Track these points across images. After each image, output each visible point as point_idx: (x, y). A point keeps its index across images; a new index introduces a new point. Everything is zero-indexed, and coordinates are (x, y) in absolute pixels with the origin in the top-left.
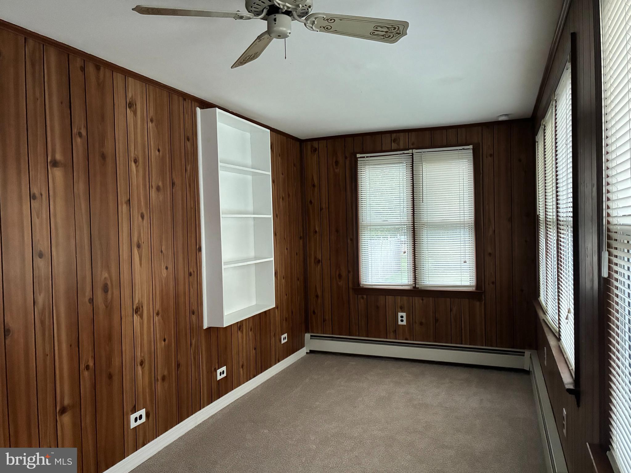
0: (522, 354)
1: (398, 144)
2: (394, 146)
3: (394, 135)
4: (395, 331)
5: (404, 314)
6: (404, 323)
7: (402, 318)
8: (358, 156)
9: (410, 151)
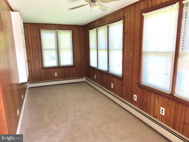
0: (83, 78)
1: (53, 28)
2: (51, 28)
3: (51, 25)
4: (54, 78)
5: (56, 73)
6: (57, 75)
7: (56, 74)
8: (41, 30)
9: (56, 30)
